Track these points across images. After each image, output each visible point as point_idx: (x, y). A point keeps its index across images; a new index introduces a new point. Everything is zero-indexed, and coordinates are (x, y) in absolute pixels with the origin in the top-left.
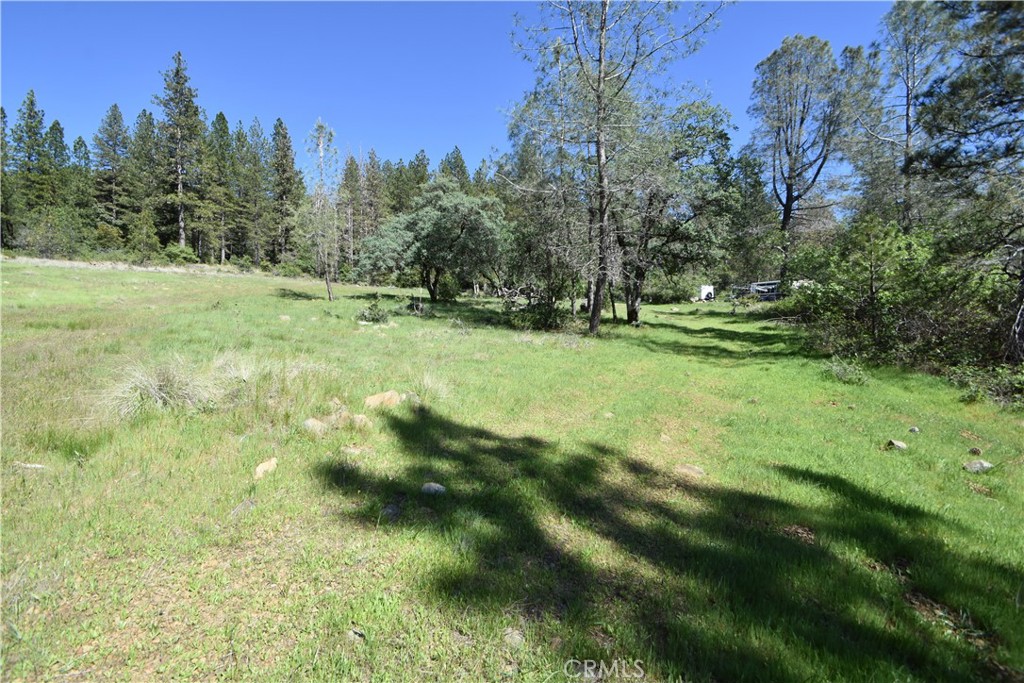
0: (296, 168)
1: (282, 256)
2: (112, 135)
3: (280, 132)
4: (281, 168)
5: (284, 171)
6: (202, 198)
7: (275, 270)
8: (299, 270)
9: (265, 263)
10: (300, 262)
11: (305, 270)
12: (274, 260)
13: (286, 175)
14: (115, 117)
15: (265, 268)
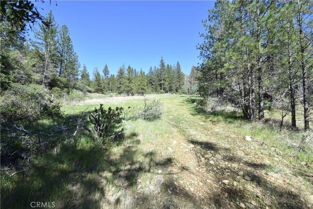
0: (181, 71)
1: (179, 90)
2: (151, 72)
3: (178, 64)
4: (179, 72)
5: (179, 73)
6: (165, 81)
7: (177, 93)
8: (182, 93)
9: (176, 92)
10: (182, 91)
11: (183, 93)
12: (177, 91)
13: (180, 73)
14: (151, 69)
15: (176, 93)
